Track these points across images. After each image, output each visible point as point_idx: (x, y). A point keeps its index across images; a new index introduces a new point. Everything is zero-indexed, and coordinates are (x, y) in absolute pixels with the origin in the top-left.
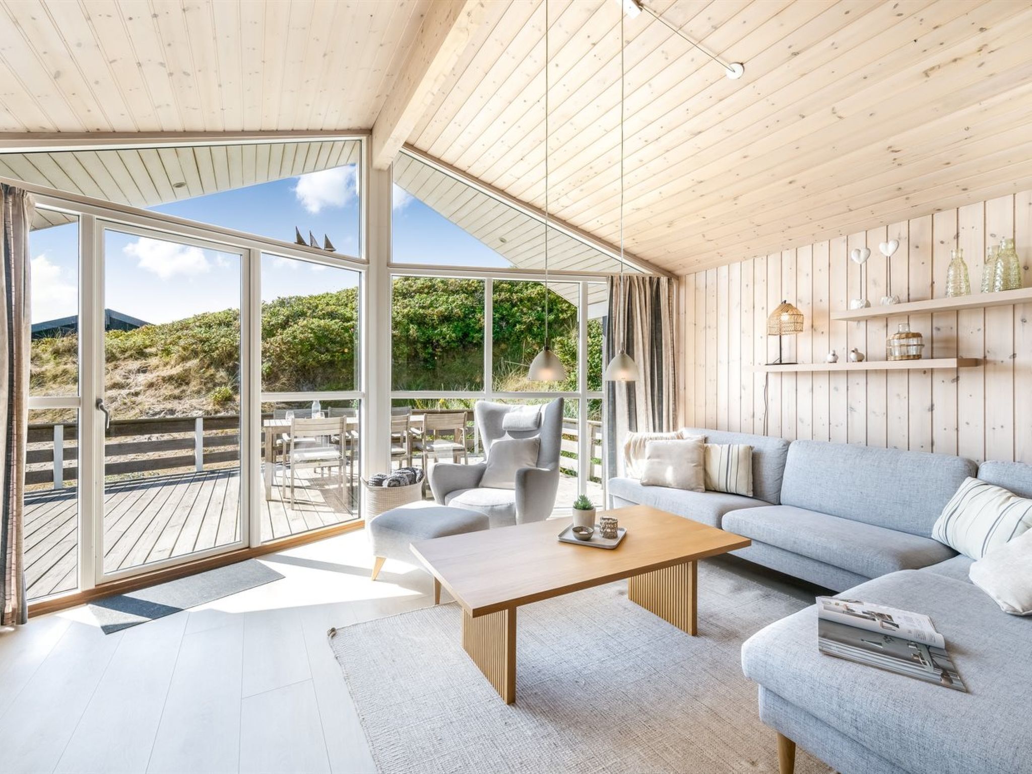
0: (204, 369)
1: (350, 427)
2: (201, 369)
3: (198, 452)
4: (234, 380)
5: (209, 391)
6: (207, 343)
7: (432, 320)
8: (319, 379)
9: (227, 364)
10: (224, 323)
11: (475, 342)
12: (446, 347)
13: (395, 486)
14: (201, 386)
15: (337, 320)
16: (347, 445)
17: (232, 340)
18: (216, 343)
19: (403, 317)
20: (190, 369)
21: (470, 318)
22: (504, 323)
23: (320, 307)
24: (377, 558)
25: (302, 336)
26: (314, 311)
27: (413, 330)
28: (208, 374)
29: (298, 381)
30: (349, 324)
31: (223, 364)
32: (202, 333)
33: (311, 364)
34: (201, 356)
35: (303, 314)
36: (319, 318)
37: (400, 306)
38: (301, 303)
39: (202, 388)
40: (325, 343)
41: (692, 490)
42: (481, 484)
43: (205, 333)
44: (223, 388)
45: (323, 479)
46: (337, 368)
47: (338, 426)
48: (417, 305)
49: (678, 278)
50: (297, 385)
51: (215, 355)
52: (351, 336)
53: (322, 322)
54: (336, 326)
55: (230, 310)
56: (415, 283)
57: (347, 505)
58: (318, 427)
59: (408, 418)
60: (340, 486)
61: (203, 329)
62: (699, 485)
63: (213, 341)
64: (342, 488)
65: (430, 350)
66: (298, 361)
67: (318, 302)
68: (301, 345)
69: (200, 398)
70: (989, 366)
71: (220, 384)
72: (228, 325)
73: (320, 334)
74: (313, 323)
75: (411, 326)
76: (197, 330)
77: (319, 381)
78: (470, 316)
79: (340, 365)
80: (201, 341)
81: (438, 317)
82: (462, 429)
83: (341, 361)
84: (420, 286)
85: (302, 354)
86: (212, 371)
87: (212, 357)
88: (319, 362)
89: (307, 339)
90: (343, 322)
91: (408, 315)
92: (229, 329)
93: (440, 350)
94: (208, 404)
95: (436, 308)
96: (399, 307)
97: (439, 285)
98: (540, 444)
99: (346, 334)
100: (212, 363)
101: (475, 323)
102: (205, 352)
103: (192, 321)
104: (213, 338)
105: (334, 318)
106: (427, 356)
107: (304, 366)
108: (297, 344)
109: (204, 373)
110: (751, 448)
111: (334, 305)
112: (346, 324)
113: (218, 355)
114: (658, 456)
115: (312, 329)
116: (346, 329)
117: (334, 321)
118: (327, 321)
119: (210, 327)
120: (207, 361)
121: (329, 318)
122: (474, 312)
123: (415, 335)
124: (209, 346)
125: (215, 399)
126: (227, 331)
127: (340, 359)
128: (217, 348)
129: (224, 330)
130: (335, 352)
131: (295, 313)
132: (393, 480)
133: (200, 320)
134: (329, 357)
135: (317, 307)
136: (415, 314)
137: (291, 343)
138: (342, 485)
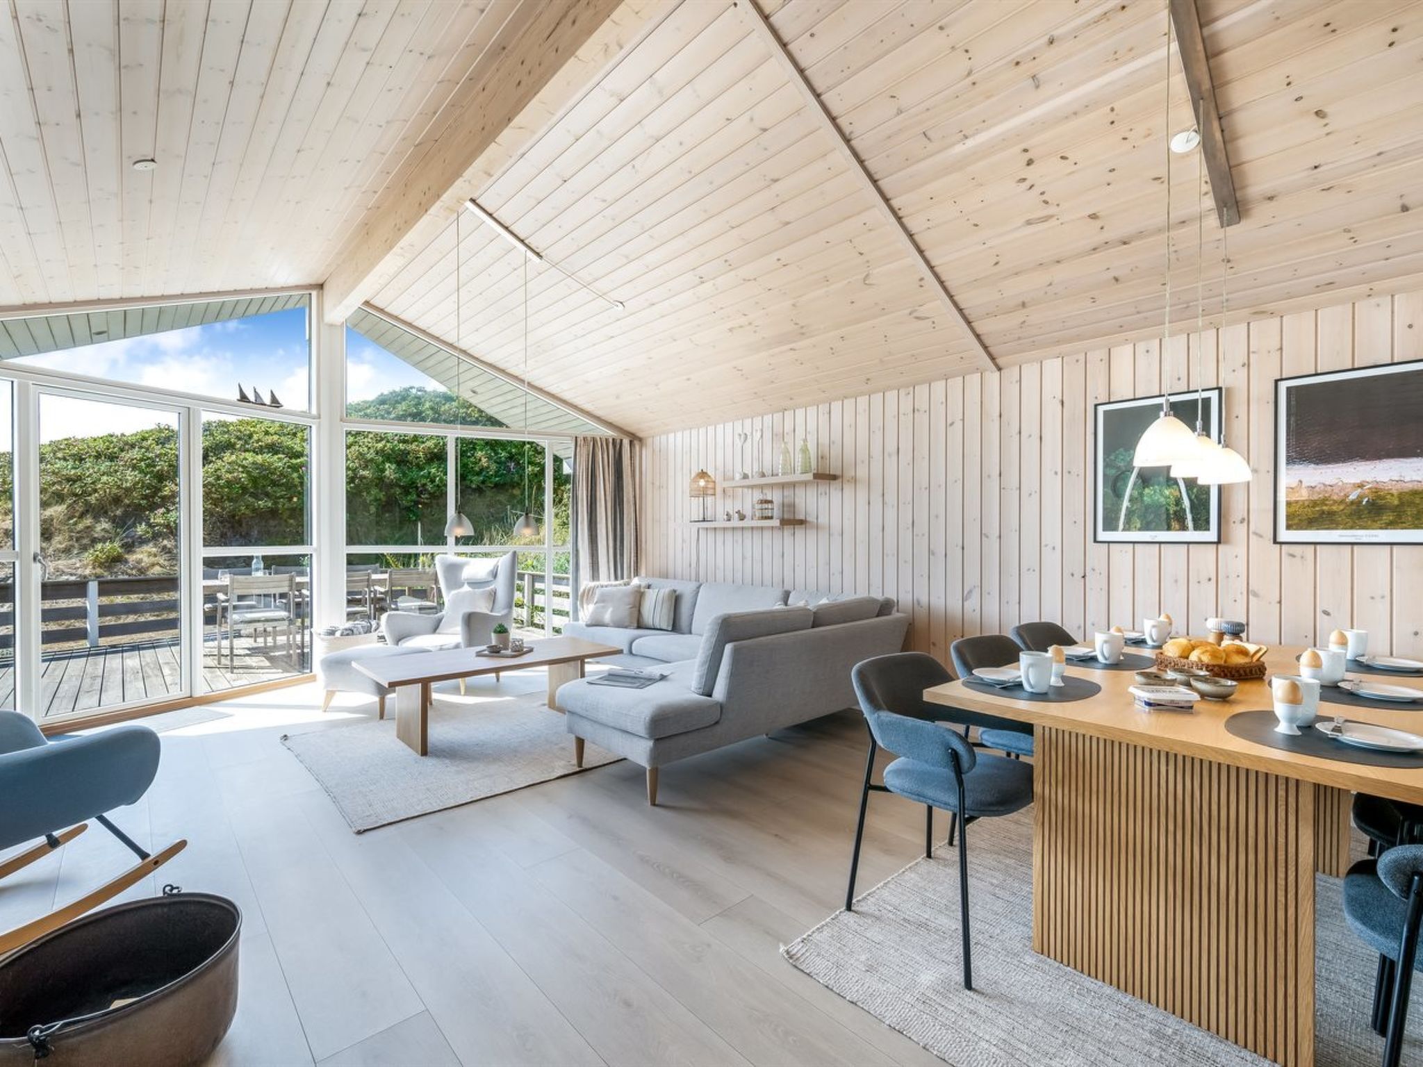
0: (75, 519)
1: (300, 586)
2: (70, 518)
3: (92, 624)
4: (124, 535)
5: (84, 548)
6: (78, 484)
7: (417, 458)
8: (256, 532)
9: (112, 512)
10: (105, 455)
11: (474, 486)
12: (435, 492)
13: (348, 635)
14: (71, 543)
15: (280, 456)
16: (297, 608)
17: (121, 480)
18: (93, 483)
19: (377, 454)
20: (52, 520)
21: (469, 457)
22: (513, 464)
23: (255, 437)
24: (328, 691)
25: (229, 476)
26: (246, 442)
27: (390, 470)
28: (80, 526)
29: (223, 535)
30: (298, 461)
31: (106, 512)
32: (69, 469)
33: (243, 514)
34: (69, 502)
35: (230, 446)
36: (254, 452)
37: (371, 438)
38: (226, 430)
39: (73, 546)
40: (264, 486)
41: (626, 627)
42: (438, 631)
43: (73, 468)
44: (108, 545)
45: (266, 647)
46: (281, 519)
47: (287, 583)
48: (396, 438)
49: (640, 440)
50: (223, 540)
51: (93, 499)
52: (301, 477)
53: (259, 458)
54: (280, 464)
55: (112, 436)
56: (394, 409)
57: (297, 667)
58: (261, 585)
59: (369, 575)
60: (288, 652)
61: (70, 463)
62: (631, 623)
63: (89, 480)
64: (291, 655)
65: (414, 497)
66: (223, 509)
67: (252, 429)
68: (228, 487)
69: (70, 559)
70: (808, 525)
71: (103, 540)
72: (112, 458)
73: (255, 473)
74: (246, 459)
75: (387, 465)
76: (60, 464)
77: (255, 536)
78: (469, 454)
79: (285, 516)
80: (68, 480)
81: (425, 454)
82: (434, 586)
83: (287, 509)
84: (401, 413)
85: (230, 500)
86: (88, 521)
87: (87, 503)
88: (254, 510)
89: (238, 480)
90: (291, 458)
91: (382, 450)
92: (113, 464)
93: (426, 496)
94: (85, 566)
95: (423, 442)
96: (370, 440)
97: (428, 412)
98: (495, 593)
99: (295, 475)
100: (87, 511)
101: (475, 463)
102: (76, 495)
103: (49, 449)
104: (88, 477)
105: (276, 453)
106: (409, 504)
107: (234, 516)
108: (222, 487)
109: (75, 524)
110: (675, 591)
111: (276, 433)
112: (294, 461)
113: (97, 500)
114: (603, 601)
115: (243, 467)
116: (295, 468)
117: (276, 457)
118: (266, 456)
119: (81, 460)
120: (80, 508)
121: (269, 452)
122: (474, 449)
123: (392, 477)
124: (81, 487)
125: (95, 561)
126: (111, 466)
127: (286, 507)
128: (95, 491)
129: (105, 465)
130: (279, 498)
131: (217, 445)
132: (346, 630)
133: (64, 449)
134: (270, 505)
135: (250, 436)
136: (392, 450)
137: (213, 485)
138: (291, 652)
